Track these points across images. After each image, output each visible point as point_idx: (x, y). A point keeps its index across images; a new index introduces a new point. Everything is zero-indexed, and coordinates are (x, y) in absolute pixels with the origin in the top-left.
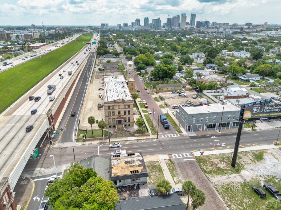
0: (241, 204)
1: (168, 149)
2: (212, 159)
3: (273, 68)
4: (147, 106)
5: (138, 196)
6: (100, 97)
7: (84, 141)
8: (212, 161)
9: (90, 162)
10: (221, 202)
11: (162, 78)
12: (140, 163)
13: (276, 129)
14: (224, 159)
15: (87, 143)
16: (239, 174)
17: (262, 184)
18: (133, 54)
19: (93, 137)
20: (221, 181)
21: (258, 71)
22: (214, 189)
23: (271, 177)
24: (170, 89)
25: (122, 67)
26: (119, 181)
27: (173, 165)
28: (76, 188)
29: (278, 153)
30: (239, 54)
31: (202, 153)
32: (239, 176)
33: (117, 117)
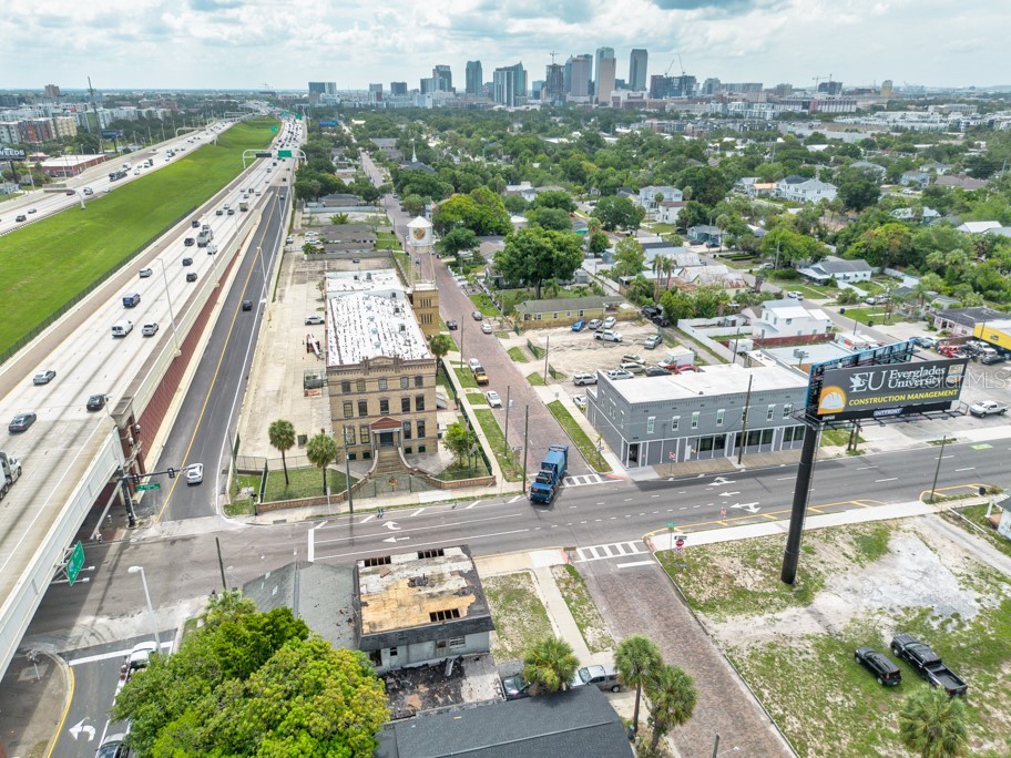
0: (820, 712)
1: (564, 529)
2: (714, 558)
3: (914, 237)
4: (485, 378)
5: (457, 702)
6: (313, 351)
7: (257, 512)
8: (715, 567)
9: (280, 586)
10: (748, 706)
11: (534, 279)
12: (463, 583)
13: (930, 446)
14: (755, 557)
15: (268, 519)
16: (809, 608)
17: (888, 640)
18: (429, 193)
19: (290, 497)
20: (748, 635)
21: (863, 250)
22: (724, 662)
23: (917, 614)
24: (563, 316)
25: (391, 239)
26: (388, 650)
27: (579, 585)
28: (232, 685)
29: (936, 530)
30: (800, 192)
31: (680, 540)
32: (808, 615)
33: (375, 421)
